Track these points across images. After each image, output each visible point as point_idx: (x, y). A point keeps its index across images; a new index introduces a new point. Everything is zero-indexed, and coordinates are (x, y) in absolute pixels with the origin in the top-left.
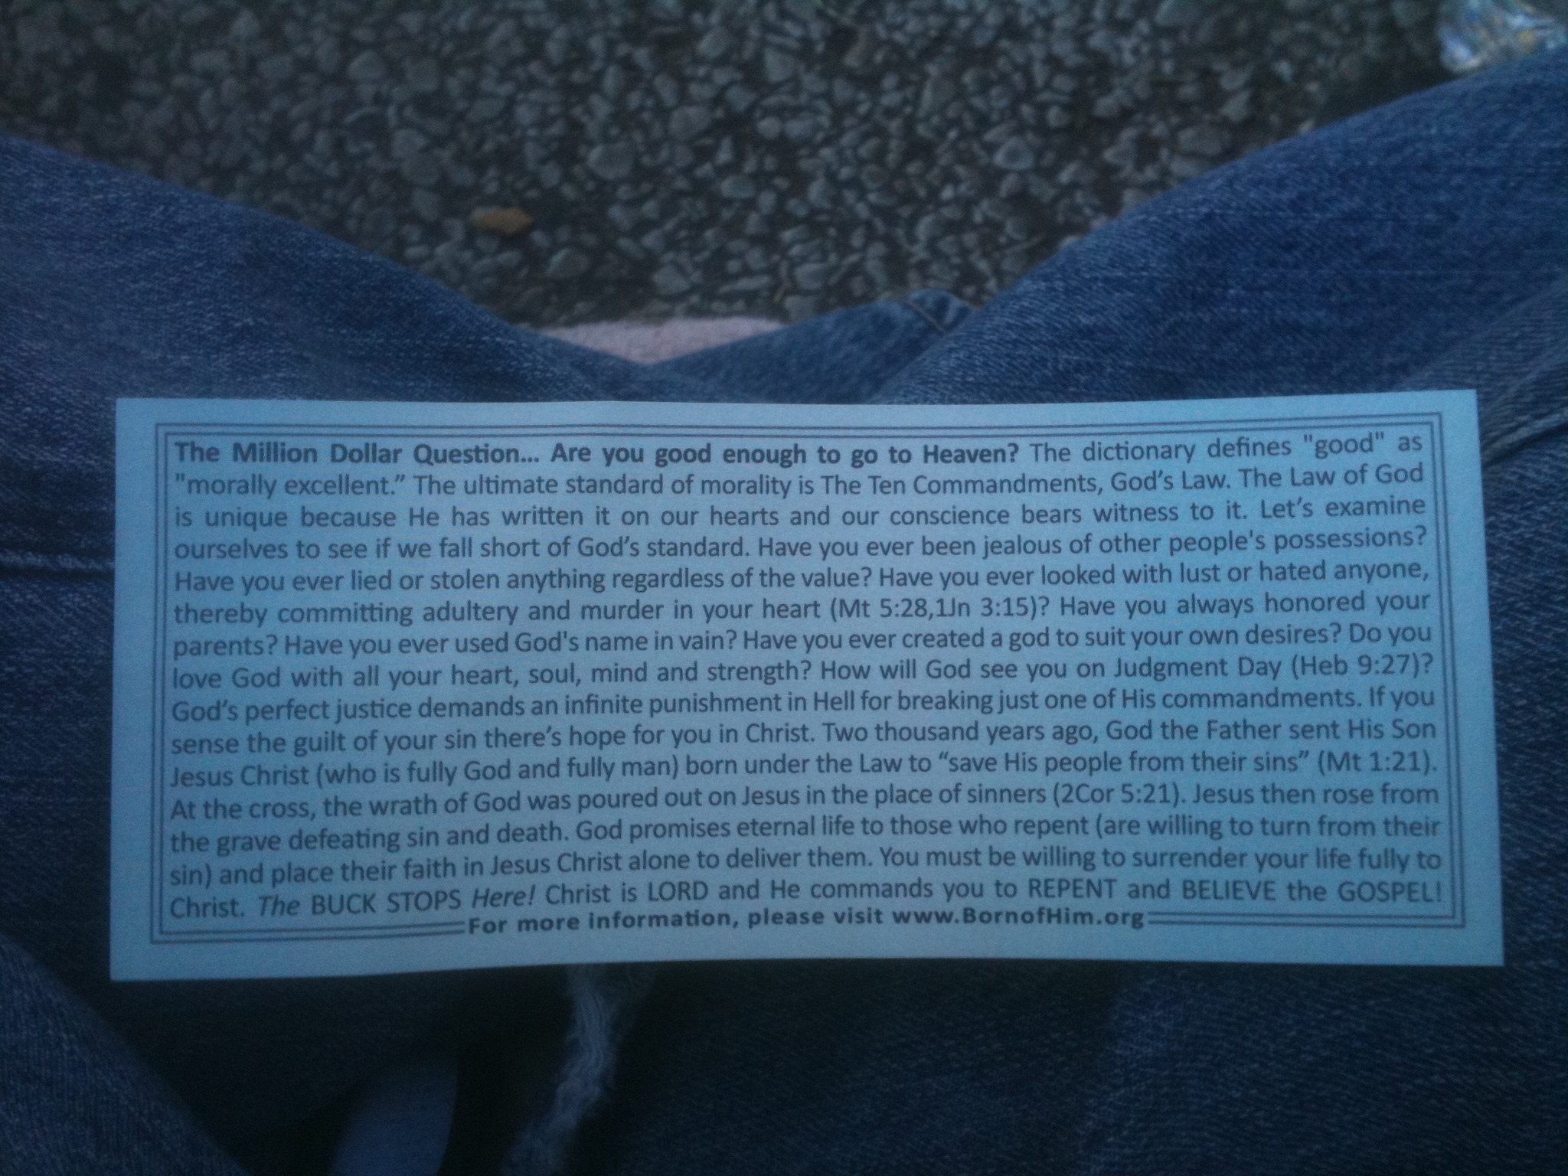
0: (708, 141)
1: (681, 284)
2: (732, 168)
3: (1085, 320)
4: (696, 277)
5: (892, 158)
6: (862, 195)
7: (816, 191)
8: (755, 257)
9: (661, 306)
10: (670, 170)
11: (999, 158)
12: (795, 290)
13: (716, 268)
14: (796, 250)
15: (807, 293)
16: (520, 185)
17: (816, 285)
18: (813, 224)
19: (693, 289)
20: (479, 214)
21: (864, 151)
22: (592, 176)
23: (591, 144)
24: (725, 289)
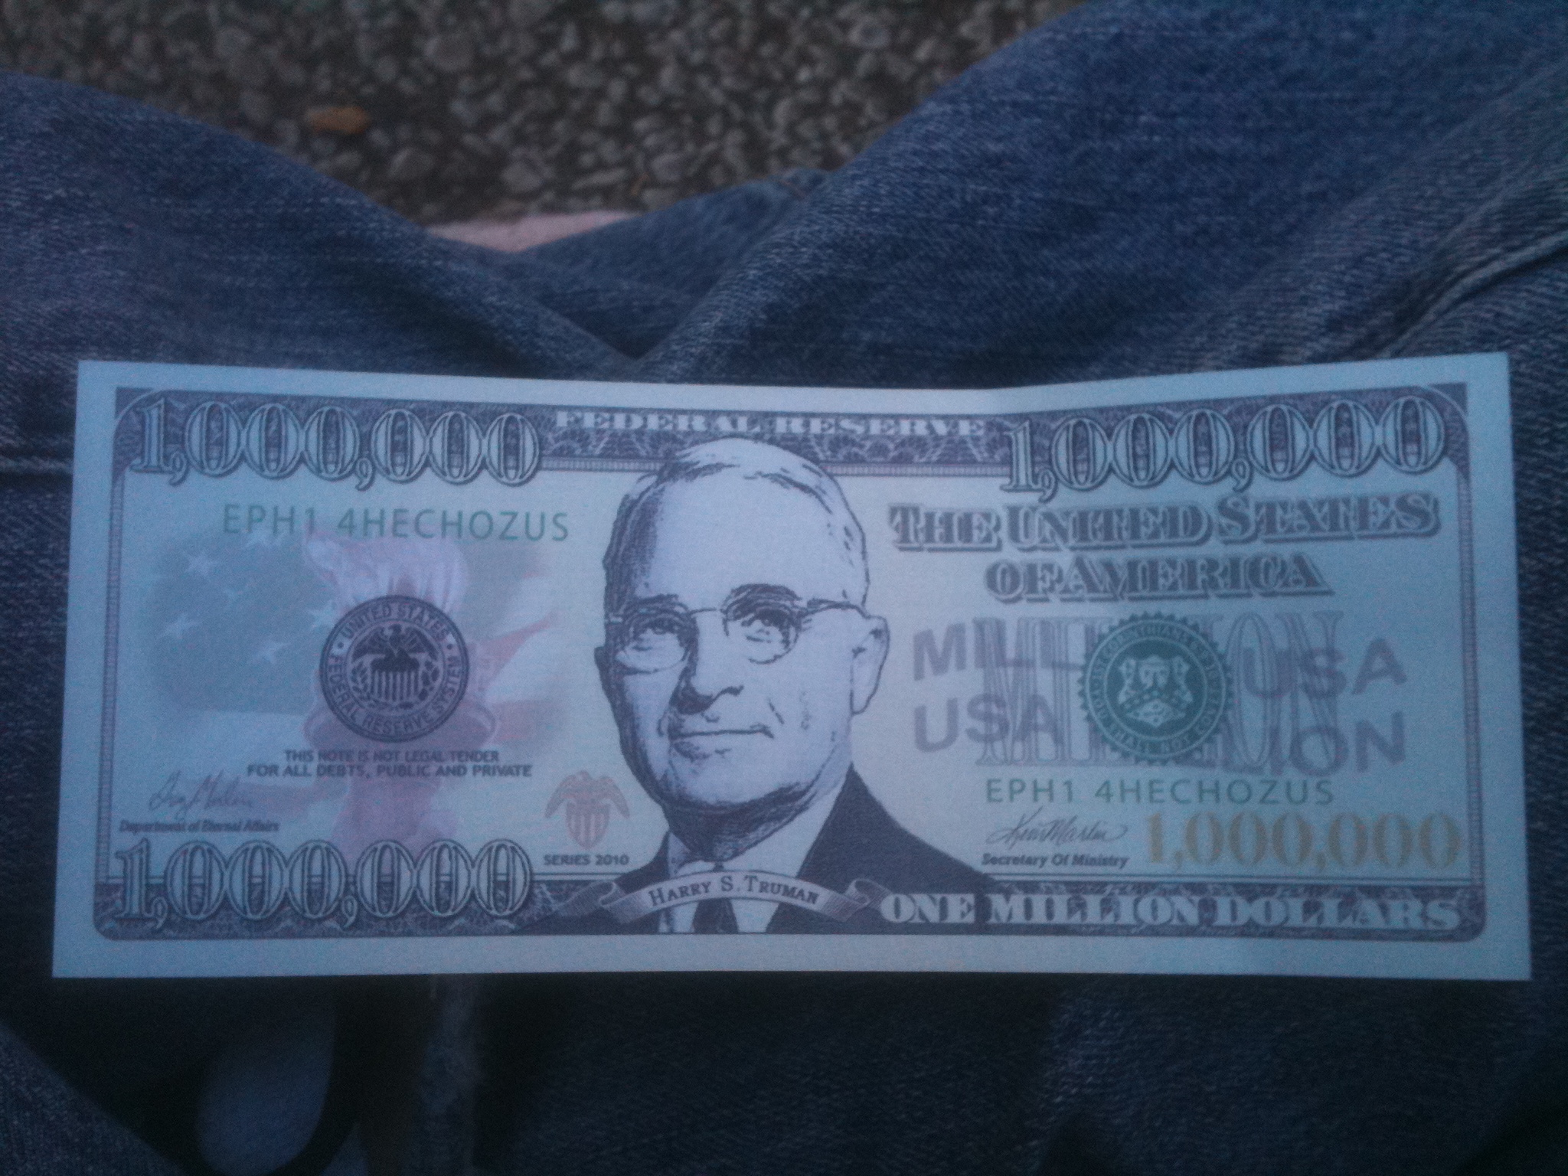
0: (550, 27)
1: (531, 181)
2: (578, 56)
3: (993, 148)
4: (548, 173)
5: (744, 40)
6: (716, 81)
7: (668, 76)
8: (609, 150)
9: (510, 206)
10: (512, 61)
11: (855, 36)
12: (653, 183)
13: (568, 163)
14: (650, 141)
15: (666, 185)
16: (355, 80)
17: (674, 177)
18: (666, 112)
19: (547, 186)
20: (315, 115)
21: (715, 32)
22: (430, 68)
23: (426, 35)
24: (580, 184)
